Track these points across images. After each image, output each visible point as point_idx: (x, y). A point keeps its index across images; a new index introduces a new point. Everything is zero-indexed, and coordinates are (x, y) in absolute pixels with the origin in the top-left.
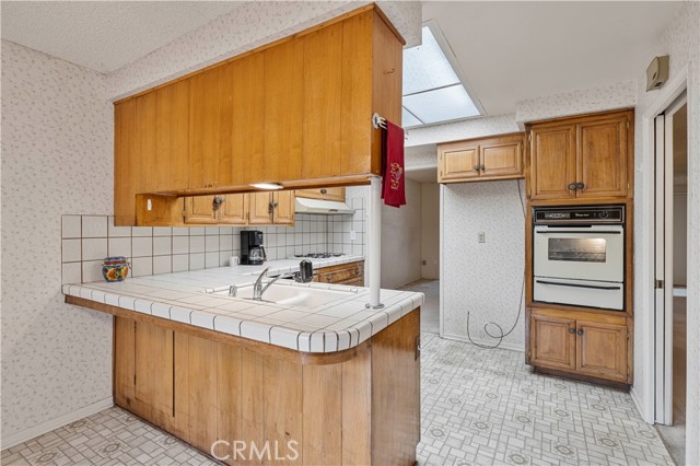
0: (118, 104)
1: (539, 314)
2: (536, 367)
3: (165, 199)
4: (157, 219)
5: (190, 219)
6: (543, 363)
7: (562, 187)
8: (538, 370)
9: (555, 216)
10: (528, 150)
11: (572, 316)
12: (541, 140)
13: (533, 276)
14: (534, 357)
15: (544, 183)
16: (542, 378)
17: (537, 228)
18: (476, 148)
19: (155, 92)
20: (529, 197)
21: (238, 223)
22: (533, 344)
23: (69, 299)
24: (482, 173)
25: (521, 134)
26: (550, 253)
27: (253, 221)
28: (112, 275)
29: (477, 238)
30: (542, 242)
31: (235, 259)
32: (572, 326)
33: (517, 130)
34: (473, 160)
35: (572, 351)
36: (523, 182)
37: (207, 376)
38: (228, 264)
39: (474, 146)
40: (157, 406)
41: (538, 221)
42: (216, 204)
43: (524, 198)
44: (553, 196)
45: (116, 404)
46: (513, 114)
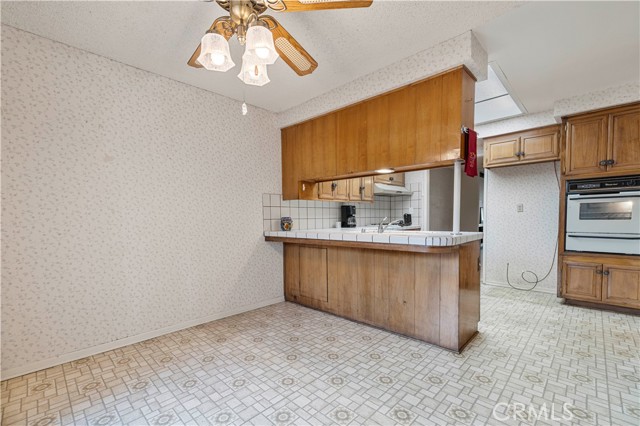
0: (284, 131)
1: (570, 260)
2: (566, 299)
3: (310, 184)
4: (306, 196)
5: (321, 196)
6: (572, 296)
7: (594, 164)
8: (568, 302)
9: (586, 186)
10: (564, 137)
11: (599, 261)
12: (576, 129)
13: (565, 232)
14: (564, 292)
15: (577, 161)
16: (571, 307)
17: (570, 196)
18: (518, 139)
19: (312, 122)
20: (563, 174)
21: (343, 199)
22: (564, 282)
23: (268, 239)
24: (522, 158)
25: (558, 125)
26: (580, 215)
27: (352, 198)
28: (287, 227)
29: (516, 208)
30: (574, 206)
31: (339, 224)
32: (599, 268)
33: (555, 122)
34: (515, 149)
35: (598, 287)
36: (559, 164)
37: (350, 277)
38: (334, 227)
39: (516, 137)
40: (316, 297)
41: (571, 191)
42: (333, 186)
43: (559, 175)
44: (586, 171)
45: (287, 300)
46: (551, 111)
